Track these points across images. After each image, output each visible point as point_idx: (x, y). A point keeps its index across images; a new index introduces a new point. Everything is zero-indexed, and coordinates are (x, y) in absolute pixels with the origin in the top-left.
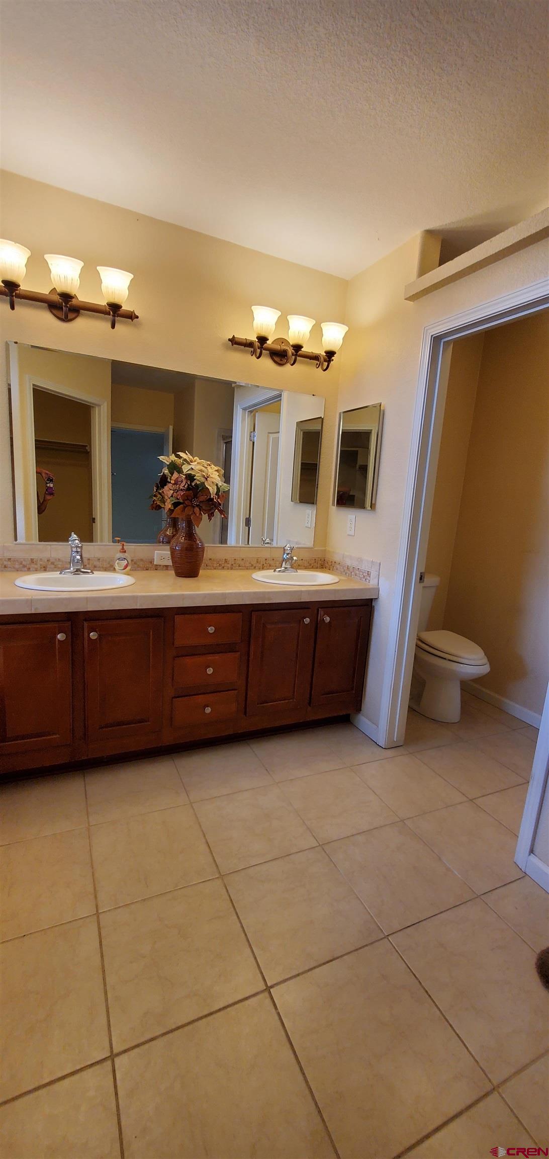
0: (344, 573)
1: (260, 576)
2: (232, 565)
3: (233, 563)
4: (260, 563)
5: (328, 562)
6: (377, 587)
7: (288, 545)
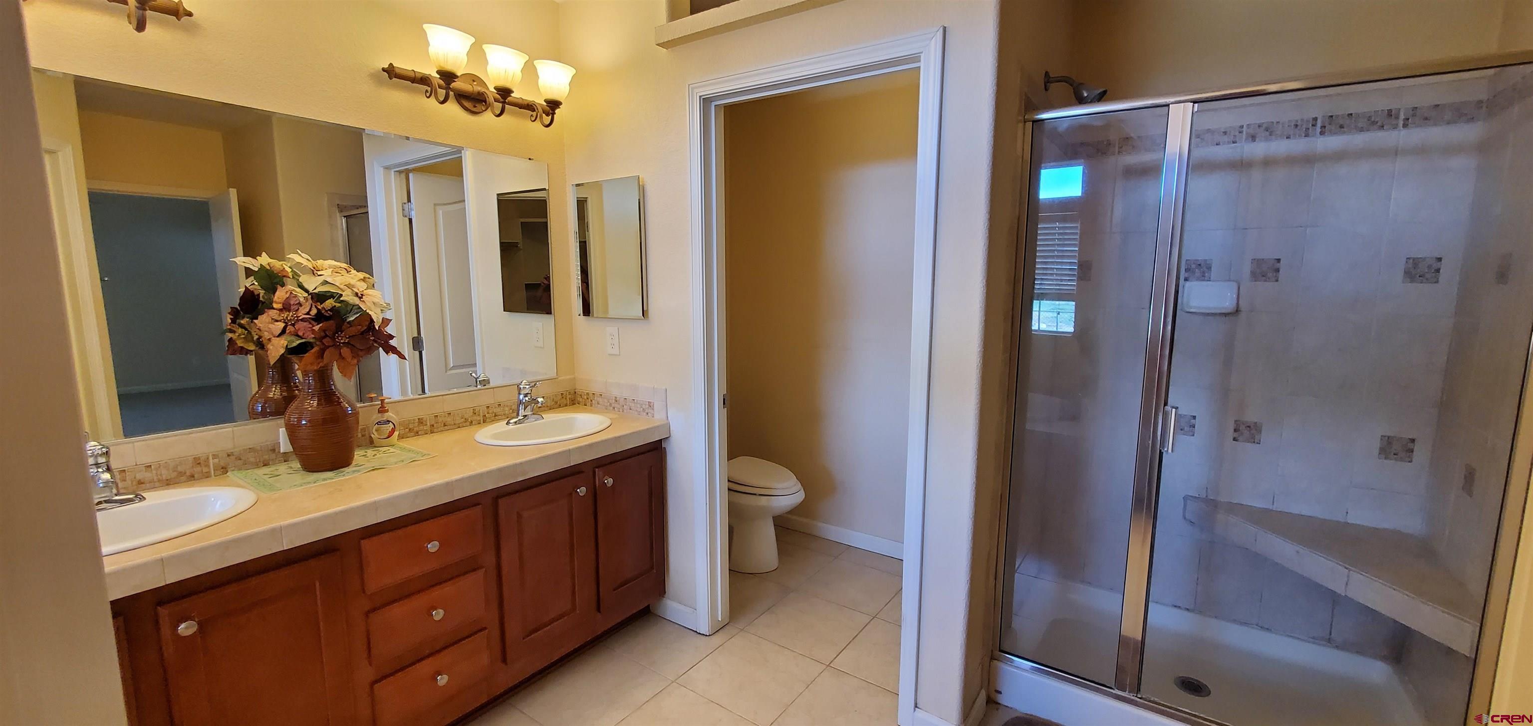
0: (612, 408)
1: (486, 434)
2: (433, 426)
3: (433, 423)
4: (479, 415)
5: (581, 395)
6: (666, 422)
7: (524, 381)
